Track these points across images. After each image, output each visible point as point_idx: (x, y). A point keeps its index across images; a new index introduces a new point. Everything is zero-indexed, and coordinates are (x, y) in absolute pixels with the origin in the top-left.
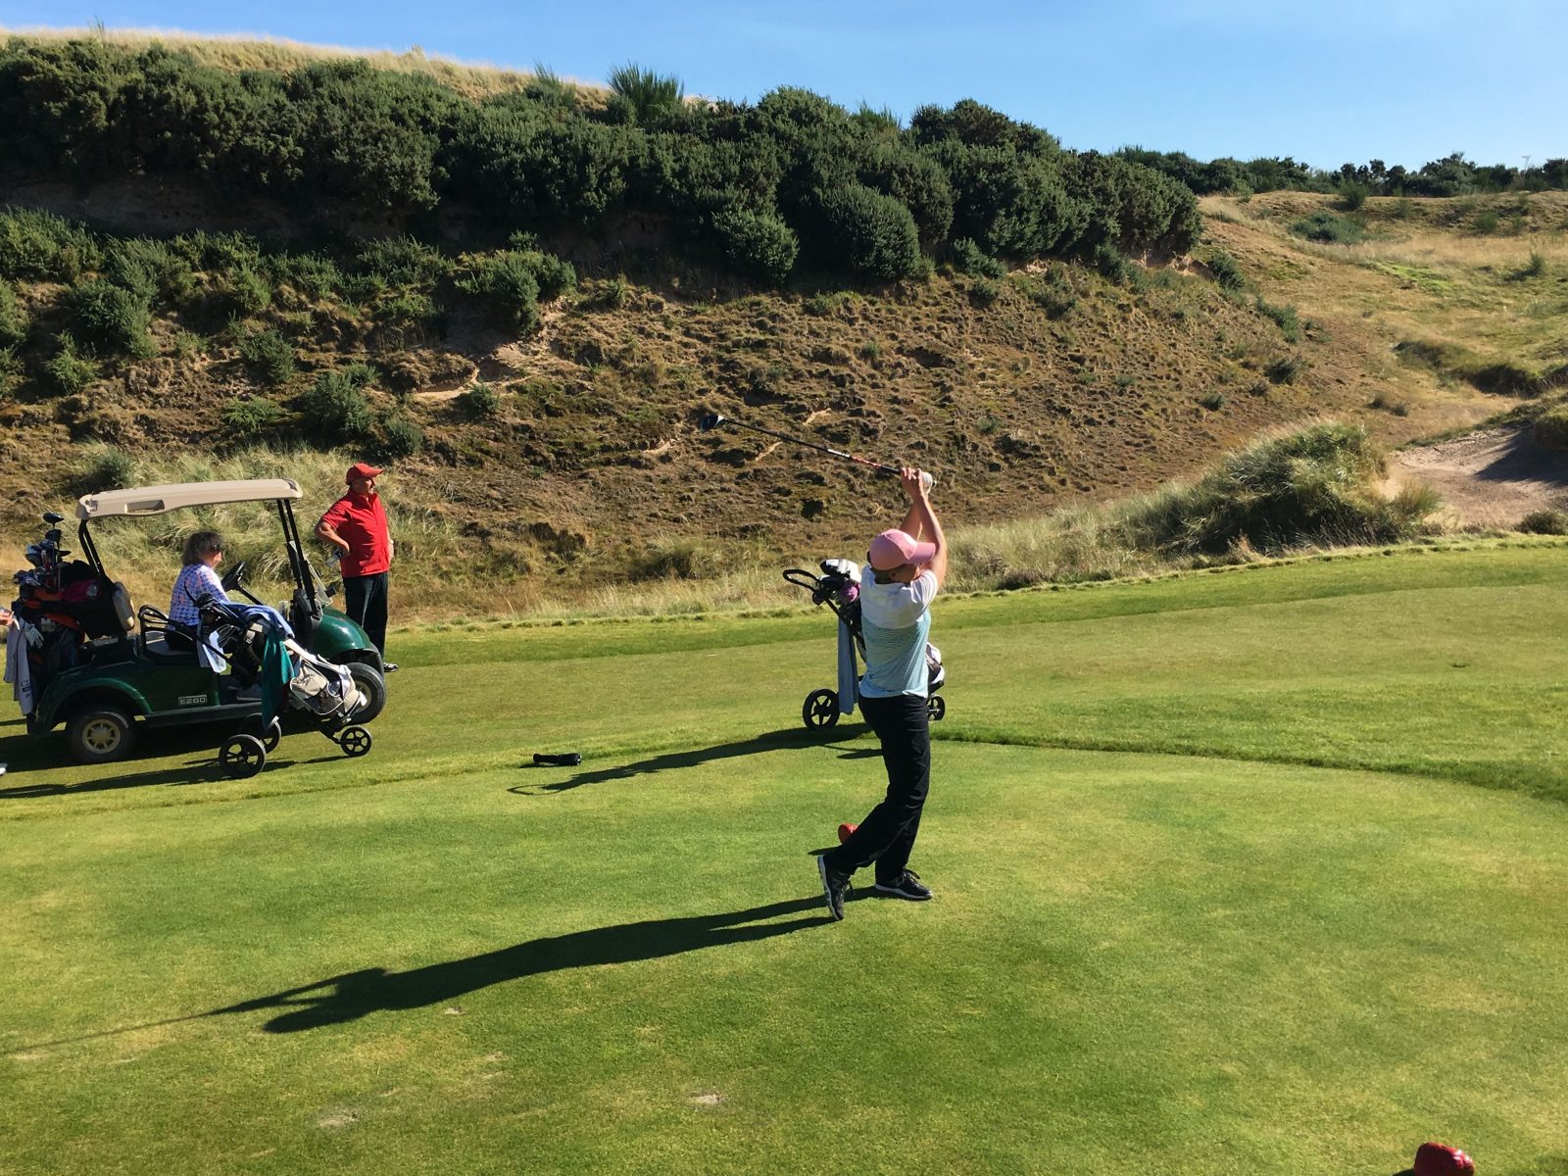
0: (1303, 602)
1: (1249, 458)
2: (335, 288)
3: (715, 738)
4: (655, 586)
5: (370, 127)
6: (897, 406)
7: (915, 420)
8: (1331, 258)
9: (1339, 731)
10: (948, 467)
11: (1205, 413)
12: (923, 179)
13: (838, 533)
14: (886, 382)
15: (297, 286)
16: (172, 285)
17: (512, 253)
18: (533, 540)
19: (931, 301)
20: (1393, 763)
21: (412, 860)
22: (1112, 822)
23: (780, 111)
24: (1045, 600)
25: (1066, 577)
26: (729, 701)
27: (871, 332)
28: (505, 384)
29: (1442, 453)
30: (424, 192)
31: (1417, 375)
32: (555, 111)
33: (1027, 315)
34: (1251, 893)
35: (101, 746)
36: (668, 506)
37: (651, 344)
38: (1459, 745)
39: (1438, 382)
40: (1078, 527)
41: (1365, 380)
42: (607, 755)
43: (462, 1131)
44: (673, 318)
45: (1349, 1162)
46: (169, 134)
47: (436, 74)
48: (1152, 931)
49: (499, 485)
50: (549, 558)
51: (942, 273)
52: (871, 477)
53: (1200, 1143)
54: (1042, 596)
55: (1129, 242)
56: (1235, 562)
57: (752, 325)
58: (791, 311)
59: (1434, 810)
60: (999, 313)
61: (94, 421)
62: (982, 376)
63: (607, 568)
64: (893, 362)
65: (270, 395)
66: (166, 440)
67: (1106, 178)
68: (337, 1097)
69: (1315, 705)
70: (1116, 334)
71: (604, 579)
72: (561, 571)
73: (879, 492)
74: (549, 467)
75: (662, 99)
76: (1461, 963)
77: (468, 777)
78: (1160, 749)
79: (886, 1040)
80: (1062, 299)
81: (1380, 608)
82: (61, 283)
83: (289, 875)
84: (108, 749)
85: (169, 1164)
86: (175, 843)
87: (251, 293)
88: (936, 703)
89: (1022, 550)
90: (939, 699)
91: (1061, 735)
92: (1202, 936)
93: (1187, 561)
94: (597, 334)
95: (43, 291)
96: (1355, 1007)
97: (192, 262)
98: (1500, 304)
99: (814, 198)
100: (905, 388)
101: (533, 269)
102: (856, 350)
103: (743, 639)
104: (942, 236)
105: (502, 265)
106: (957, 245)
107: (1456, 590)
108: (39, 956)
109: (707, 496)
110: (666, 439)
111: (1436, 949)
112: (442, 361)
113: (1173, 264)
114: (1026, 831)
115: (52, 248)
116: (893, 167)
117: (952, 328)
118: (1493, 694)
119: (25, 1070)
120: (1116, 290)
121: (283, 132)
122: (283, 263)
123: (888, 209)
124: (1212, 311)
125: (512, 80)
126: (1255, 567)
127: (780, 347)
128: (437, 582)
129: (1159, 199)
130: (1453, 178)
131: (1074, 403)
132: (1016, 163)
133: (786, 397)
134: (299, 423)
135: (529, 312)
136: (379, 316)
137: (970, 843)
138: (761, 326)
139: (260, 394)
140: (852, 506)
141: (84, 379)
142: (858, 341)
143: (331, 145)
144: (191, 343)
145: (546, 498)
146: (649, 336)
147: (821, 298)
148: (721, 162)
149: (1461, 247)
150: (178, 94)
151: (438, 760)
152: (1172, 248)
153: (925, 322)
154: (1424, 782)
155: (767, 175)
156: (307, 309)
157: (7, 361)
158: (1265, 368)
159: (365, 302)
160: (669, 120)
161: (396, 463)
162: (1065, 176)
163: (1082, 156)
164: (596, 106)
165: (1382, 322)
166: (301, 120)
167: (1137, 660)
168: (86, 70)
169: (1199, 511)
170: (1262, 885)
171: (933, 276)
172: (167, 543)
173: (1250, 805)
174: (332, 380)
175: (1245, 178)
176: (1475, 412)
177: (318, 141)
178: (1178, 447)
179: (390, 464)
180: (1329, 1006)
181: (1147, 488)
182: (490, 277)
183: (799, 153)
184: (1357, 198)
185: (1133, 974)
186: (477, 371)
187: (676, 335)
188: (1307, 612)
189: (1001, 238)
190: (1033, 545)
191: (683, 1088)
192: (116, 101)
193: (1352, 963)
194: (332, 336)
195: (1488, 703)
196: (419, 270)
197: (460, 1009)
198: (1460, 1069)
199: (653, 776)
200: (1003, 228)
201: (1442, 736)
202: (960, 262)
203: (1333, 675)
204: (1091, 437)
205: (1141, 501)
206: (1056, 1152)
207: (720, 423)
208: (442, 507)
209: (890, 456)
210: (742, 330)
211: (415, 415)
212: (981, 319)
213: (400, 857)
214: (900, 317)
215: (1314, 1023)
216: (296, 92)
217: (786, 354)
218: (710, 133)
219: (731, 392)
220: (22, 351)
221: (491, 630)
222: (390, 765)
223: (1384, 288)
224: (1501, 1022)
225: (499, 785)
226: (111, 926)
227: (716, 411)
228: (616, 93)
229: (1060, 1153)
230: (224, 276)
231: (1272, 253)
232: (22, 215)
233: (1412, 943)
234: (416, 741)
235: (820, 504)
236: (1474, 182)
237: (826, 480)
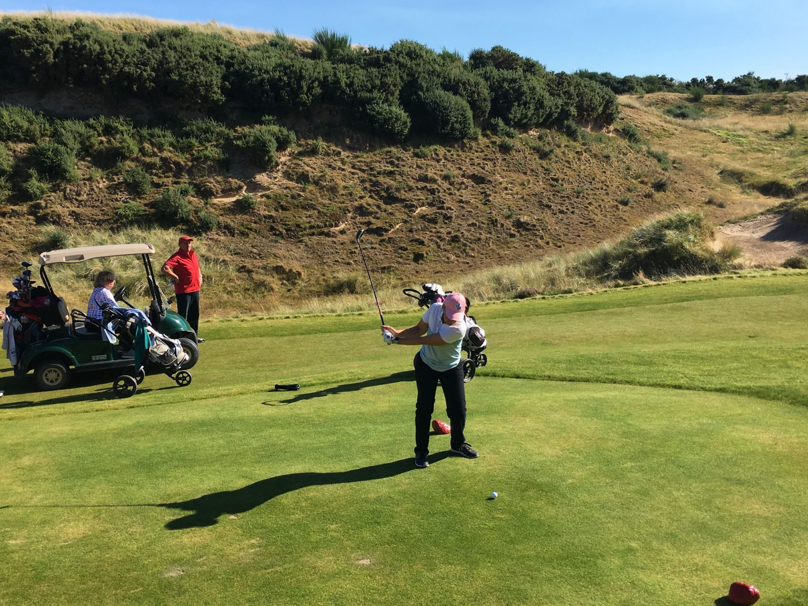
0: (671, 304)
1: (644, 230)
2: (171, 145)
3: (368, 376)
4: (338, 298)
5: (189, 62)
6: (462, 204)
7: (471, 212)
8: (686, 127)
9: (690, 371)
10: (488, 236)
11: (621, 207)
12: (475, 87)
13: (431, 270)
14: (456, 192)
15: (152, 144)
16: (88, 143)
17: (263, 127)
18: (275, 275)
19: (479, 150)
20: (718, 387)
21: (213, 439)
22: (573, 418)
23: (401, 52)
24: (538, 304)
25: (549, 292)
26: (376, 356)
27: (448, 166)
28: (260, 194)
29: (743, 227)
30: (217, 95)
31: (730, 187)
32: (285, 53)
33: (529, 157)
34: (645, 454)
35: (52, 382)
36: (344, 256)
37: (335, 173)
38: (752, 378)
39: (741, 190)
40: (555, 266)
41: (703, 190)
42: (313, 385)
43: (239, 579)
44: (346, 159)
45: (695, 592)
46: (85, 66)
47: (223, 34)
48: (593, 474)
49: (257, 246)
50: (283, 284)
51: (485, 135)
52: (449, 241)
53: (619, 583)
54: (537, 302)
55: (581, 119)
56: (636, 284)
57: (387, 163)
58: (407, 155)
59: (739, 411)
60: (514, 156)
61: (48, 214)
62: (506, 189)
63: (313, 288)
64: (460, 181)
65: (139, 200)
66: (85, 224)
67: (569, 86)
68: (174, 562)
69: (677, 357)
70: (575, 166)
71: (310, 294)
72: (289, 290)
73: (453, 249)
74: (283, 237)
75: (340, 47)
76: (753, 490)
77: (242, 397)
78: (598, 380)
79: (457, 531)
80: (547, 148)
81: (712, 307)
82: (30, 143)
83: (149, 448)
84: (56, 383)
85: (88, 596)
86: (91, 431)
87: (128, 148)
88: (482, 357)
89: (527, 278)
90: (484, 355)
91: (547, 373)
92: (619, 476)
93: (611, 283)
94: (307, 168)
95: (21, 147)
96: (698, 512)
97: (98, 132)
98: (773, 150)
99: (419, 97)
100: (466, 195)
101: (274, 134)
102: (441, 175)
104: (485, 116)
105: (258, 133)
106: (493, 121)
107: (751, 298)
108: (20, 490)
109: (364, 251)
110: (343, 222)
111: (740, 482)
112: (227, 182)
113: (604, 130)
114: (529, 423)
115: (25, 125)
116: (459, 81)
117: (490, 164)
118: (770, 351)
119: (14, 548)
120: (575, 144)
121: (145, 64)
122: (145, 132)
123: (457, 103)
124: (624, 154)
125: (263, 37)
126: (647, 286)
127: (401, 174)
128: (225, 296)
129: (597, 97)
130: (749, 85)
131: (553, 202)
132: (523, 78)
133: (404, 200)
134: (153, 215)
135: (272, 156)
136: (195, 159)
137: (500, 430)
138: (392, 163)
139: (134, 200)
140: (439, 256)
141: (43, 192)
142: (442, 171)
143: (169, 71)
144: (98, 174)
145: (281, 252)
146: (334, 169)
147: (423, 149)
148: (371, 79)
149: (753, 121)
150: (90, 45)
151: (226, 388)
152: (604, 122)
153: (476, 161)
154: (734, 397)
155: (395, 85)
156: (157, 156)
157: (3, 183)
158: (652, 183)
159: (187, 152)
160: (344, 58)
161: (204, 235)
162: (548, 85)
163: (557, 75)
164: (306, 50)
165: (712, 159)
166: (154, 58)
167: (586, 334)
168: (43, 33)
169: (618, 258)
170: (650, 450)
171: (480, 137)
172: (86, 277)
173: (644, 409)
174: (171, 193)
175: (641, 85)
176: (760, 206)
177: (163, 69)
178: (607, 224)
179: (201, 235)
180: (685, 512)
181: (591, 246)
182: (252, 139)
183: (411, 74)
184: (699, 95)
185: (585, 496)
186: (245, 187)
187: (348, 168)
188: (673, 309)
189: (515, 117)
190: (533, 275)
191: (352, 556)
192: (58, 49)
193: (696, 490)
194: (170, 170)
195: (766, 356)
196: (214, 135)
198: (752, 544)
199: (336, 395)
200: (516, 112)
201: (743, 373)
202: (494, 130)
203: (687, 342)
204: (562, 220)
205: (588, 253)
206: (544, 588)
207: (370, 214)
208: (227, 258)
209: (459, 230)
210: (382, 166)
211: (213, 210)
212: (505, 159)
213: (206, 438)
214: (463, 159)
215: (677, 521)
216: (151, 43)
217: (404, 178)
218: (365, 64)
219: (376, 197)
220: (10, 178)
221: (253, 321)
222: (201, 390)
223: (713, 142)
224: (774, 520)
225: (257, 401)
226: (58, 474)
227: (368, 207)
228: (316, 43)
229: (547, 588)
230: (115, 139)
231: (655, 125)
232: (10, 108)
233: (727, 480)
234: (215, 378)
235: (422, 255)
236: (759, 87)
237: (426, 243)
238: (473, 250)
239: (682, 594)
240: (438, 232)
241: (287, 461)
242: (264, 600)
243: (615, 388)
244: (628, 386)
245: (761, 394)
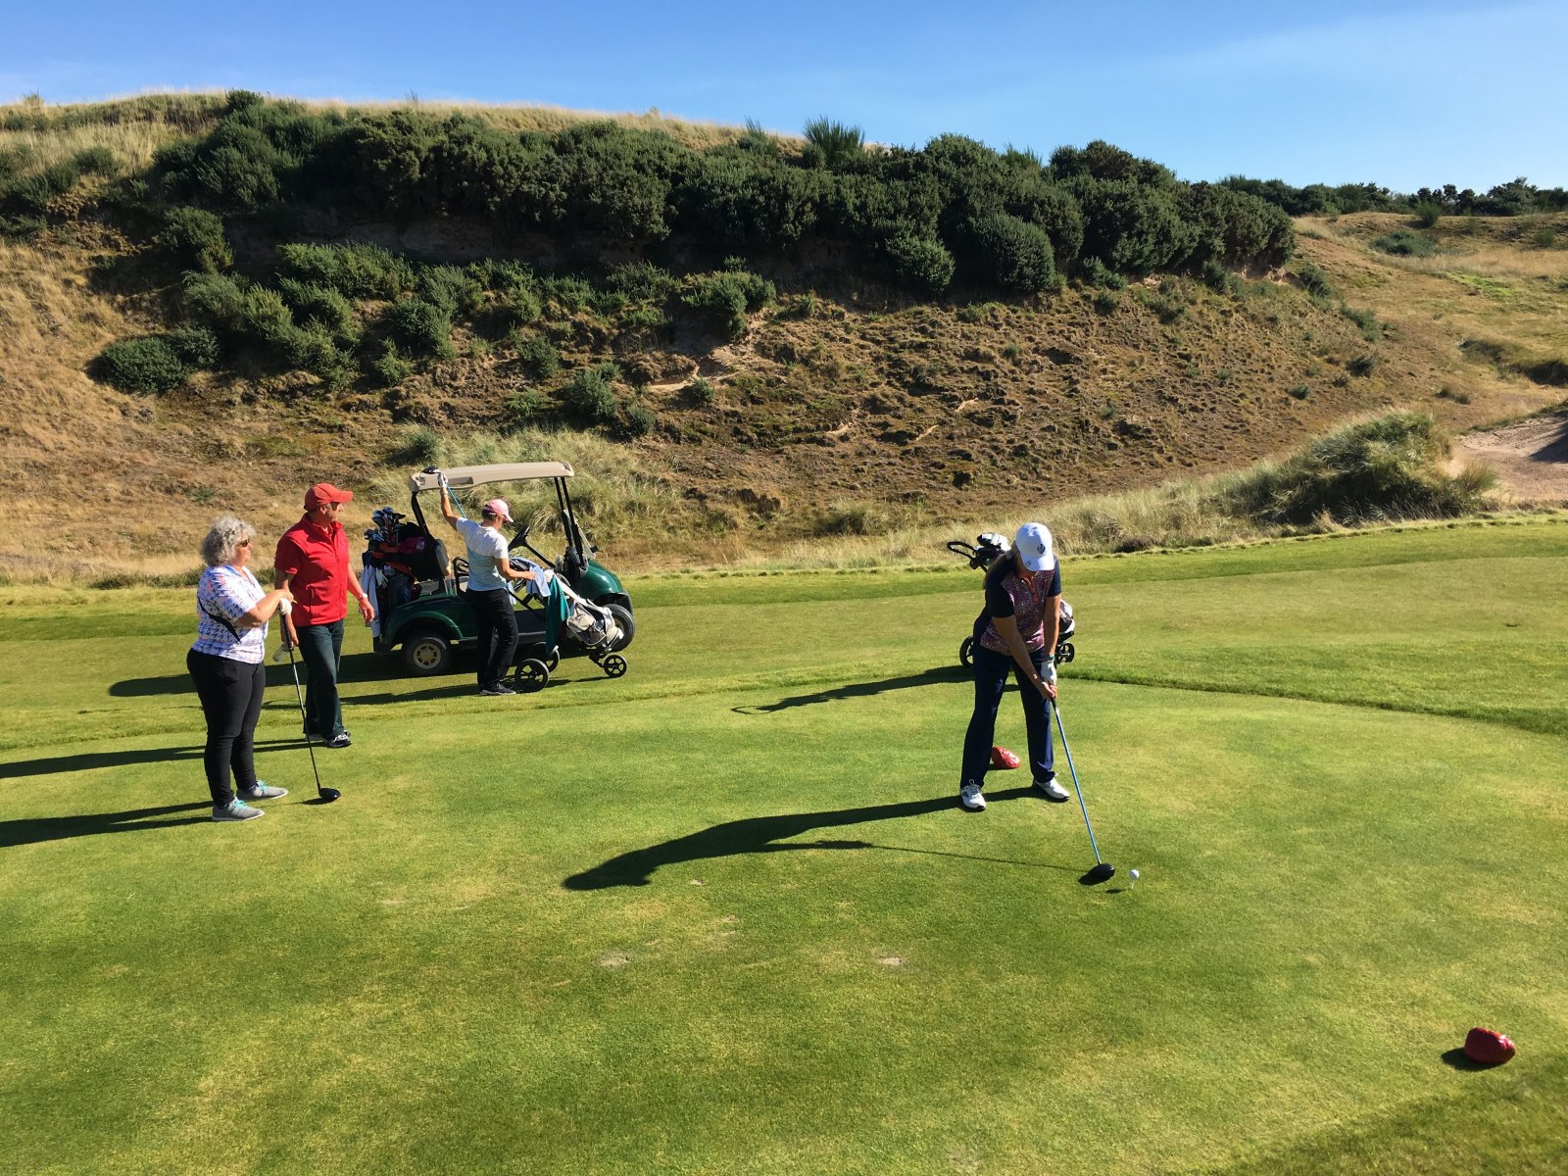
0: (1376, 568)
1: (1332, 441)
2: (589, 302)
3: (890, 673)
4: (836, 542)
5: (618, 175)
6: (1032, 396)
7: (1047, 408)
8: (1407, 269)
9: (1408, 680)
10: (1074, 446)
11: (1293, 401)
12: (1059, 208)
13: (981, 500)
14: (1024, 376)
15: (560, 301)
16: (468, 301)
17: (727, 274)
18: (740, 503)
19: (1063, 309)
20: (1453, 708)
21: (661, 762)
22: (1214, 752)
23: (942, 154)
24: (1156, 561)
25: (1173, 542)
26: (901, 641)
27: (1013, 336)
28: (719, 378)
29: (1501, 437)
30: (659, 227)
31: (1479, 369)
32: (762, 159)
33: (1143, 320)
34: (1331, 815)
35: (426, 663)
36: (846, 476)
37: (834, 346)
38: (1511, 694)
39: (1497, 375)
40: (1182, 497)
41: (1433, 373)
42: (805, 683)
43: (707, 975)
44: (852, 325)
45: (1410, 1039)
46: (466, 183)
47: (669, 131)
48: (1247, 843)
49: (713, 458)
50: (751, 517)
51: (1072, 286)
52: (1010, 454)
53: (1286, 1018)
54: (1153, 558)
55: (1232, 258)
56: (1318, 532)
57: (916, 330)
58: (947, 318)
59: (1489, 750)
60: (1120, 319)
61: (410, 407)
62: (1104, 371)
63: (797, 525)
64: (1030, 360)
65: (540, 387)
66: (463, 422)
67: (1214, 204)
68: (614, 944)
69: (1386, 657)
70: (1218, 335)
71: (794, 535)
72: (761, 528)
73: (1016, 466)
74: (752, 445)
75: (846, 147)
76: (1508, 880)
77: (701, 698)
78: (1253, 691)
79: (1031, 922)
80: (1173, 306)
81: (1444, 574)
82: (385, 300)
83: (571, 771)
84: (432, 666)
85: (496, 987)
86: (487, 742)
87: (526, 307)
88: (1067, 648)
89: (1134, 515)
90: (1070, 646)
91: (1170, 677)
92: (1289, 849)
93: (1277, 530)
94: (791, 339)
95: (373, 306)
96: (1417, 913)
97: (482, 283)
98: (1555, 308)
99: (969, 225)
100: (1040, 381)
101: (742, 286)
102: (1000, 350)
103: (908, 590)
104: (1073, 255)
105: (718, 284)
106: (1086, 263)
107: (1511, 559)
108: (394, 825)
109: (877, 469)
110: (845, 423)
111: (1487, 867)
112: (671, 360)
113: (1270, 275)
114: (1143, 756)
115: (379, 273)
116: (1035, 199)
117: (1080, 331)
118: (1541, 651)
119: (389, 911)
120: (1220, 298)
121: (552, 180)
122: (550, 283)
123: (1030, 234)
124: (1302, 315)
125: (727, 133)
126: (1336, 537)
127: (937, 348)
128: (666, 534)
129: (1259, 221)
130: (1517, 200)
131: (1181, 393)
132: (1137, 193)
133: (942, 389)
134: (561, 409)
135: (739, 321)
136: (624, 325)
137: (1096, 765)
138: (923, 331)
139: (533, 386)
140: (994, 478)
141: (403, 375)
142: (1002, 343)
143: (588, 190)
144: (481, 347)
145: (750, 469)
146: (833, 339)
147: (973, 308)
148: (893, 198)
149: (1522, 259)
150: (473, 152)
151: (675, 682)
152: (1269, 263)
153: (1057, 327)
154: (1480, 725)
155: (931, 208)
156: (568, 320)
157: (347, 361)
158: (1347, 363)
159: (612, 313)
160: (852, 164)
161: (635, 441)
162: (1179, 203)
163: (1194, 187)
164: (794, 153)
165: (1450, 323)
166: (565, 170)
167: (1234, 615)
168: (404, 134)
169: (1286, 485)
170: (1340, 808)
171: (1065, 289)
172: (463, 502)
173: (1331, 741)
174: (587, 376)
175: (1334, 201)
176: (1530, 401)
177: (578, 188)
178: (1269, 430)
179: (630, 441)
180: (1395, 911)
181: (1241, 464)
182: (709, 293)
183: (957, 189)
184: (1431, 217)
185: (1231, 878)
186: (697, 368)
187: (855, 339)
188: (1380, 576)
189: (1122, 256)
190: (1144, 512)
191: (873, 951)
192: (427, 158)
193: (1415, 876)
194: (587, 340)
195: (1534, 658)
196: (653, 288)
197: (702, 881)
198: (1505, 968)
199: (843, 701)
200: (1125, 249)
201: (1495, 686)
202: (1088, 277)
203: (1401, 631)
204: (1195, 421)
205: (1237, 476)
206: (1168, 1018)
207: (888, 410)
208: (669, 476)
209: (1026, 438)
210: (908, 335)
211: (649, 403)
212: (1103, 324)
213: (652, 759)
214: (1037, 323)
215: (1382, 924)
216: (561, 148)
217: (942, 354)
218: (884, 174)
219: (898, 384)
220: (357, 353)
221: (712, 578)
222: (639, 685)
223: (1453, 294)
224: (1541, 930)
225: (725, 706)
226: (444, 805)
227: (884, 399)
228: (810, 142)
229: (1173, 1019)
230: (506, 294)
231: (1355, 265)
232: (358, 247)
233: (1466, 862)
234: (659, 666)
235: (968, 475)
236: (1535, 203)
237: (974, 457)
238: (1048, 468)
239: (1390, 1042)
240: (994, 440)
241: (772, 800)
242: (744, 1009)
243: (1282, 703)
244: (1303, 702)
245: (1524, 722)
